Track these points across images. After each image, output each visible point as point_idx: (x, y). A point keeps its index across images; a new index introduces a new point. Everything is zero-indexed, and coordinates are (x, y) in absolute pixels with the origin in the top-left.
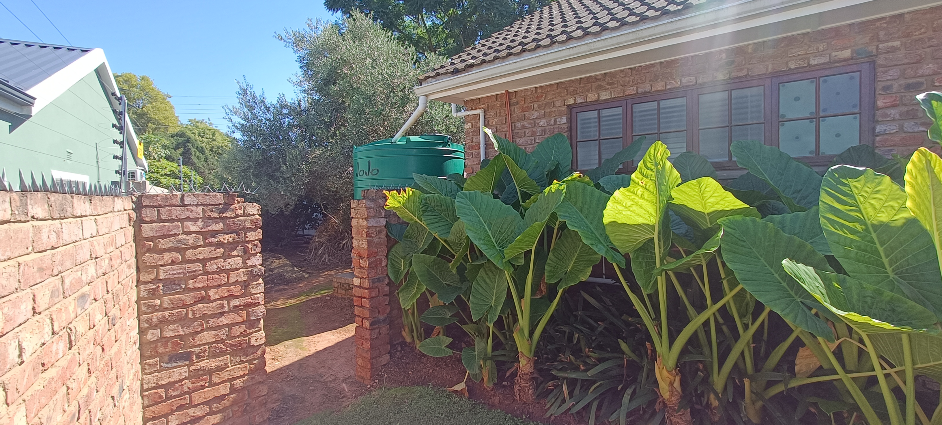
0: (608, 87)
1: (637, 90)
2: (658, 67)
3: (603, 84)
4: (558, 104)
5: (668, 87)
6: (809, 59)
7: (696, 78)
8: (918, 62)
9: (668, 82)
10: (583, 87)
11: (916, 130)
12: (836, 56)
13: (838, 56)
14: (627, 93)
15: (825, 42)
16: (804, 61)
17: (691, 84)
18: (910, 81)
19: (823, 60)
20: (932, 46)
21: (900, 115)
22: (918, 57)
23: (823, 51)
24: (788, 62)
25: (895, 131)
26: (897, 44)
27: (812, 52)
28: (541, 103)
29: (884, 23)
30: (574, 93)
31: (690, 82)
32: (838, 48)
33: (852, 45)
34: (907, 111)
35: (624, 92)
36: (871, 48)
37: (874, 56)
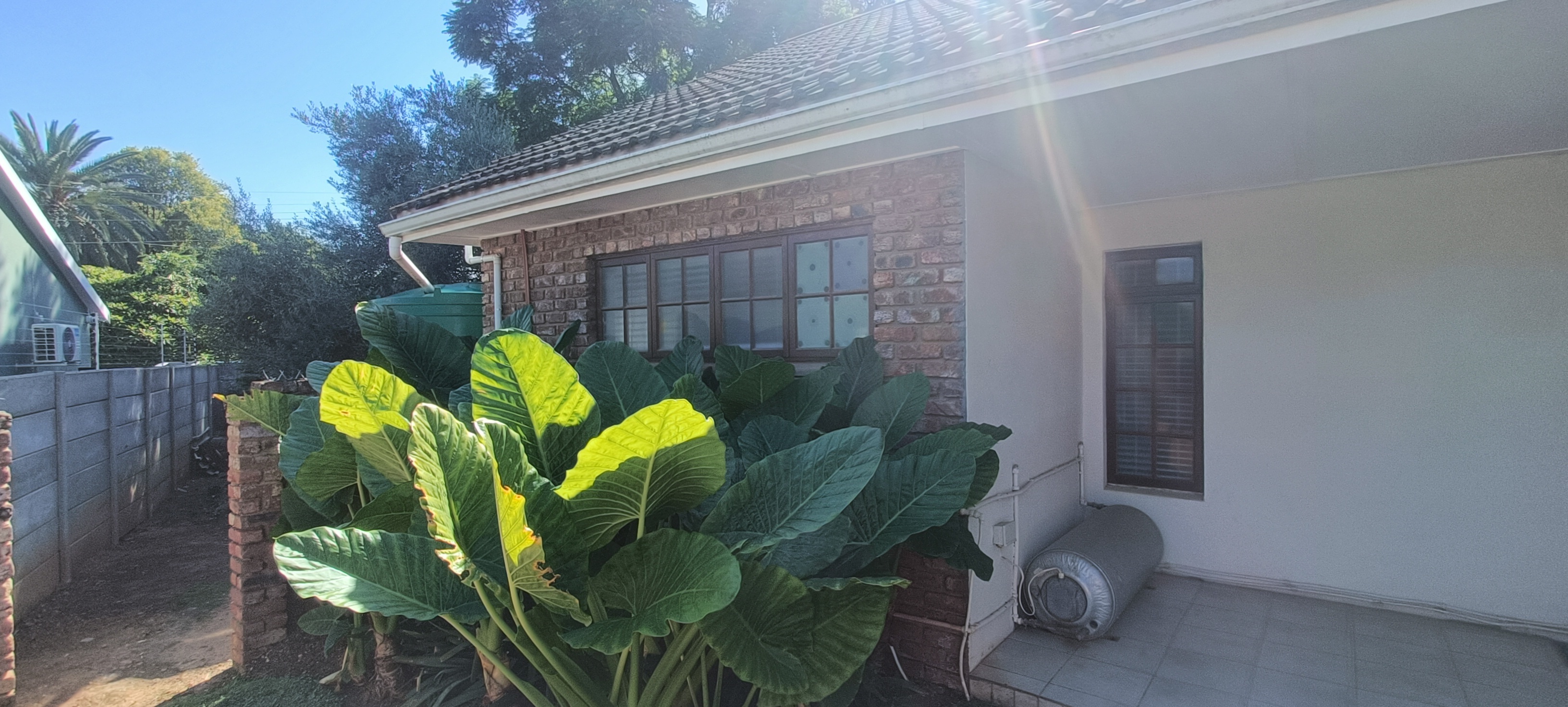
0: (626, 234)
1: (654, 241)
2: (674, 212)
3: (621, 228)
4: (577, 254)
5: (684, 240)
6: (813, 213)
7: (711, 230)
8: (907, 230)
9: (684, 233)
10: (602, 232)
11: (908, 321)
12: (837, 213)
13: (839, 214)
14: (645, 244)
15: (826, 193)
16: (809, 217)
17: (706, 238)
18: (901, 255)
19: (826, 217)
20: (918, 210)
21: (894, 300)
22: (906, 224)
23: (827, 205)
24: (794, 216)
25: (890, 320)
26: (888, 202)
27: (815, 205)
28: (561, 250)
29: (877, 174)
30: (593, 240)
31: (705, 235)
32: (839, 202)
33: (851, 200)
34: (900, 294)
35: (641, 243)
36: (867, 207)
37: (873, 217)
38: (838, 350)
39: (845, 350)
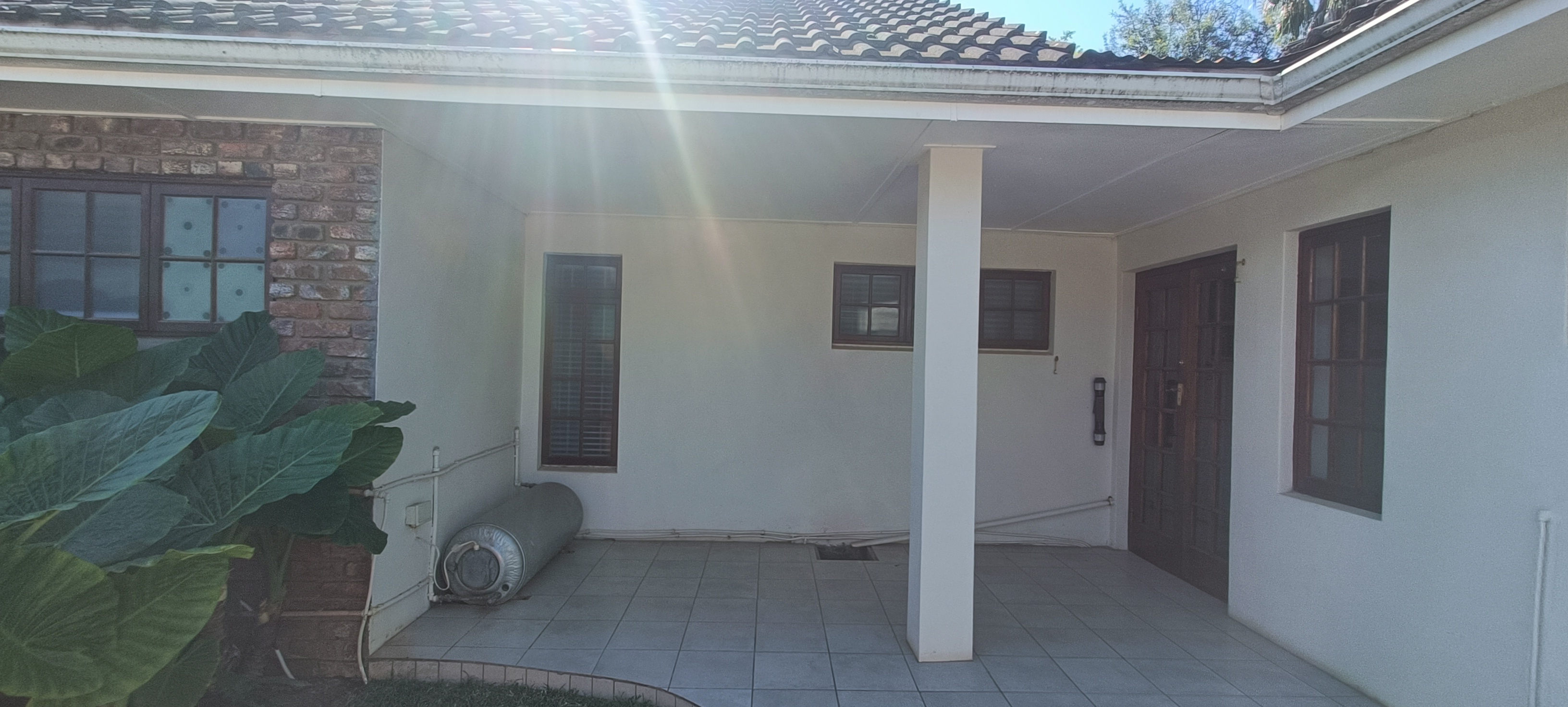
6: (190, 162)
8: (312, 200)
11: (312, 296)
12: (223, 167)
13: (227, 169)
15: (210, 142)
16: (182, 166)
18: (306, 225)
19: (208, 170)
20: (328, 181)
21: (296, 273)
22: (313, 193)
23: (208, 155)
24: (161, 161)
25: (289, 295)
26: (292, 167)
27: (193, 153)
29: (280, 134)
32: (227, 155)
33: (244, 156)
34: (303, 267)
36: (265, 167)
37: (273, 180)
38: (220, 325)
39: (230, 325)
